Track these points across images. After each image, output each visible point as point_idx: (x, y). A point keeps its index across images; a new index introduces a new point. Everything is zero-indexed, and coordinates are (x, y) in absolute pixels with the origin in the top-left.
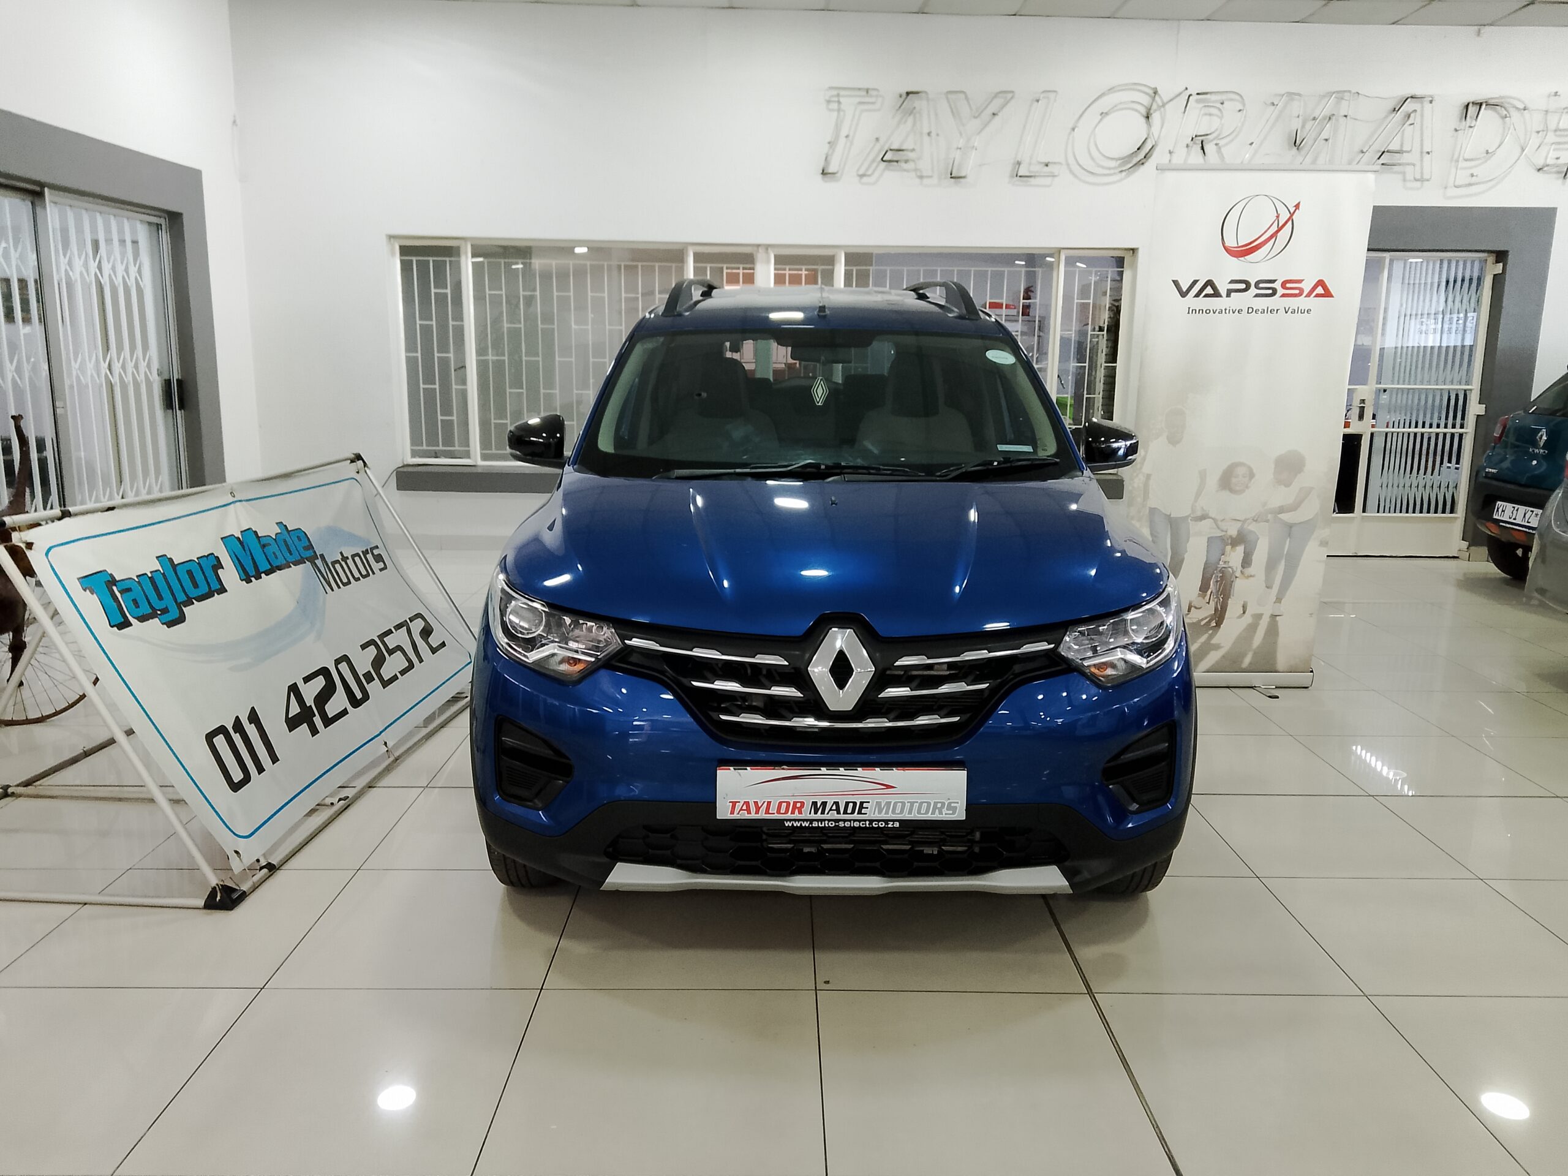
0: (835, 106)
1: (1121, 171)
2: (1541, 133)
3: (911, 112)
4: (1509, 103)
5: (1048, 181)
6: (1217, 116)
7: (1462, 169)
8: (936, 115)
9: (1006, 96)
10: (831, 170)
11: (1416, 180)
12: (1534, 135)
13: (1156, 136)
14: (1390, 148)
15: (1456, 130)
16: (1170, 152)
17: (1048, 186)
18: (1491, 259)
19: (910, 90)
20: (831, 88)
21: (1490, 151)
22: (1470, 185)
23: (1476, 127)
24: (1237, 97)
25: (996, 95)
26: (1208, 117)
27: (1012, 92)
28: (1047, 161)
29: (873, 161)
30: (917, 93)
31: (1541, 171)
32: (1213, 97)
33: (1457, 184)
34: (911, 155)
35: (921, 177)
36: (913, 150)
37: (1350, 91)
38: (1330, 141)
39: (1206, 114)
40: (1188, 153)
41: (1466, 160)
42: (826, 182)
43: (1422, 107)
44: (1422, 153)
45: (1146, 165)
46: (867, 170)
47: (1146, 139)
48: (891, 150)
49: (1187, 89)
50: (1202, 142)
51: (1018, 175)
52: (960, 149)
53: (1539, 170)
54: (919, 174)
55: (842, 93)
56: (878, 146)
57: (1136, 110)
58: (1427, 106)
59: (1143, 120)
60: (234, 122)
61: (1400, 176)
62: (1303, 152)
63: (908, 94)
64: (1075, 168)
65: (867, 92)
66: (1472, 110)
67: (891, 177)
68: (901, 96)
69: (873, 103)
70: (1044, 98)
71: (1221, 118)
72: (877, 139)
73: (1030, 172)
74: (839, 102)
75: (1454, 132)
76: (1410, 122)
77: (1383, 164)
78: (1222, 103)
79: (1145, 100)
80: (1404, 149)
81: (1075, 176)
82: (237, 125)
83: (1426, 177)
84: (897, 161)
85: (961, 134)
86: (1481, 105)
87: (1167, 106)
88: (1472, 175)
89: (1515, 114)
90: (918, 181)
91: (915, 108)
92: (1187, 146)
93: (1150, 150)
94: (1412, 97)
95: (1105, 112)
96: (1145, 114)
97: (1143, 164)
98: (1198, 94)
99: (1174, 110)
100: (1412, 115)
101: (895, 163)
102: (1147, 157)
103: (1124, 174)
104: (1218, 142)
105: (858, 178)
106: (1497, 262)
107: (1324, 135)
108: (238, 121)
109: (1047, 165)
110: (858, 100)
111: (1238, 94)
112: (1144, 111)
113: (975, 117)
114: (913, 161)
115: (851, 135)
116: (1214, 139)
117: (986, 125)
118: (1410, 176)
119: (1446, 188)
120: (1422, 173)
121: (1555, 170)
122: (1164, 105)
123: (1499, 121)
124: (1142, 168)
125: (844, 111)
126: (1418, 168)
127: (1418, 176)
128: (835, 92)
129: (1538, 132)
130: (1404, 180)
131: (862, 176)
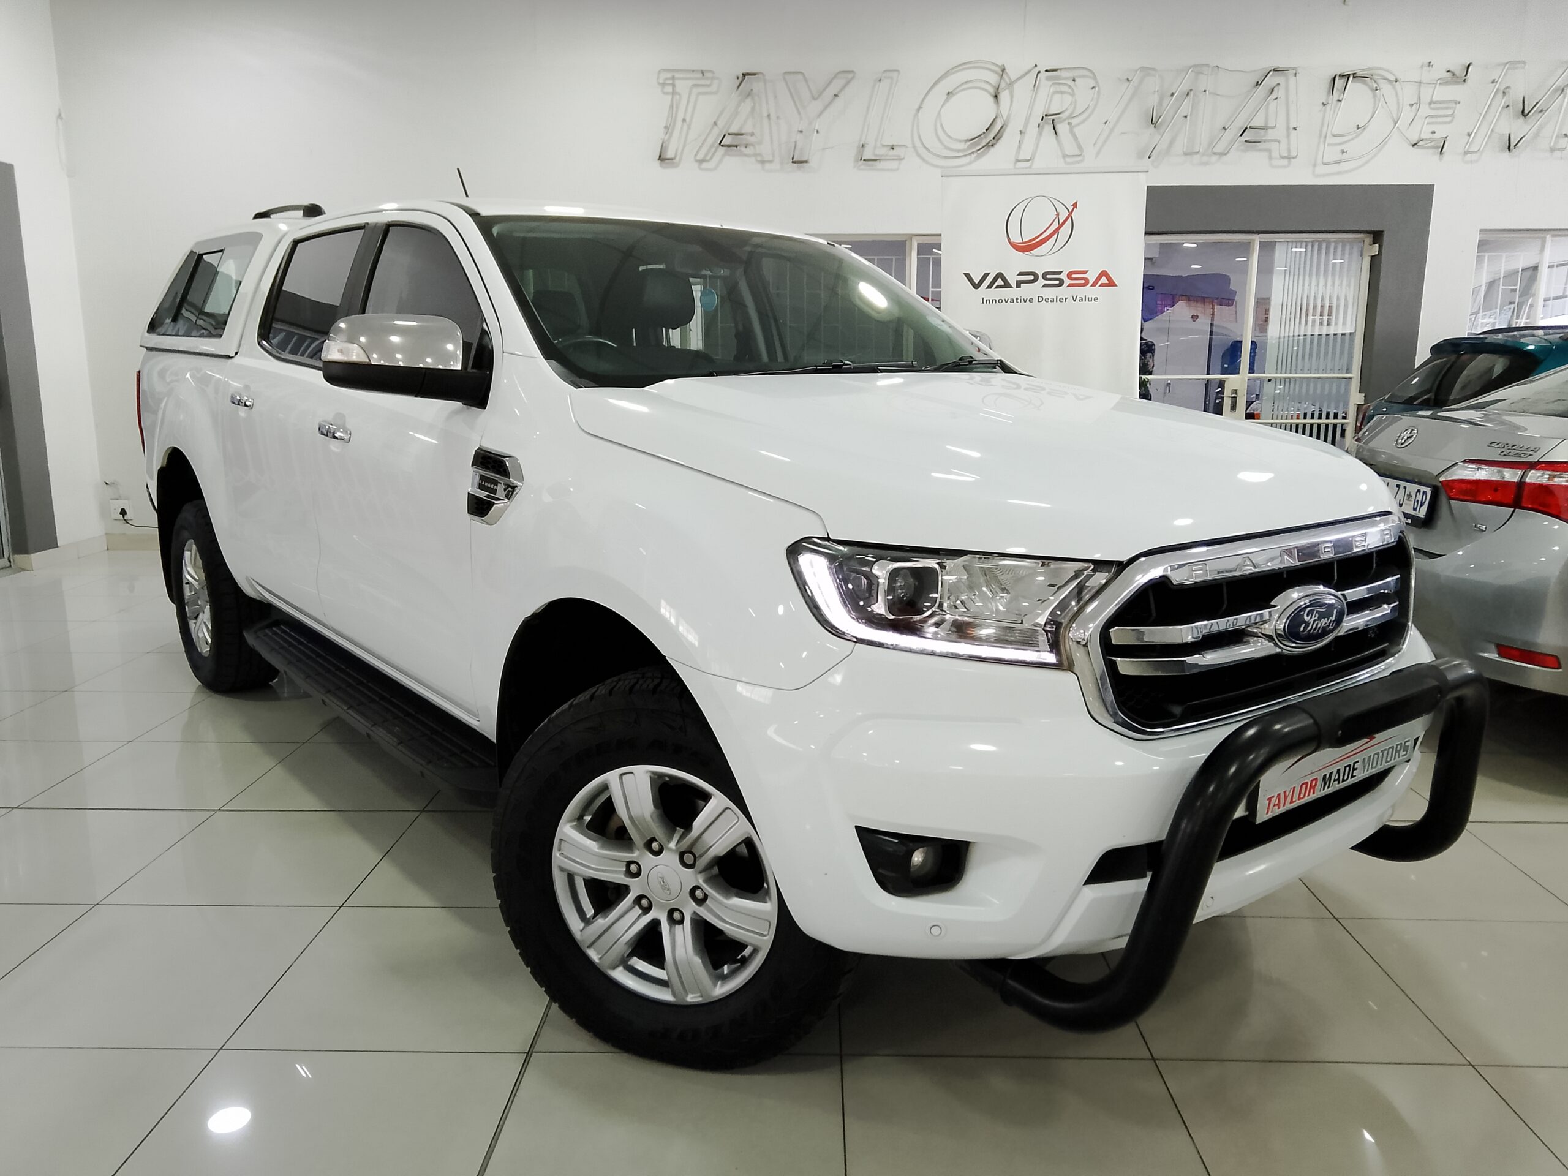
0: (669, 89)
1: (971, 154)
2: (1414, 105)
3: (750, 94)
4: (1379, 75)
5: (894, 165)
6: (1069, 94)
7: (1328, 145)
8: (776, 97)
9: (848, 75)
10: (670, 154)
11: (1282, 157)
12: (1407, 108)
13: (1005, 117)
14: (1252, 124)
15: (1324, 104)
16: (1021, 132)
17: (897, 170)
18: (1368, 239)
19: (745, 71)
20: (664, 70)
21: (1360, 126)
22: (1340, 161)
23: (1343, 102)
24: (1091, 75)
25: (835, 77)
26: (1059, 95)
27: (853, 72)
28: (892, 144)
29: (712, 146)
30: (754, 74)
31: (1416, 146)
32: (1064, 74)
33: (1325, 161)
34: (752, 139)
35: (763, 162)
36: (752, 134)
37: (1207, 65)
38: (1188, 117)
39: (1056, 92)
40: (1040, 134)
41: (1334, 136)
42: (664, 168)
43: (1287, 81)
44: (1288, 128)
45: (997, 146)
46: (706, 155)
47: (995, 119)
48: (729, 134)
49: (1036, 66)
50: (1053, 121)
51: (866, 160)
52: (801, 132)
53: (1414, 145)
54: (759, 158)
55: (677, 75)
56: (716, 131)
57: (986, 90)
58: (1292, 79)
59: (992, 99)
60: (59, 116)
61: (1266, 154)
62: (1162, 131)
63: (744, 75)
64: (922, 151)
65: (703, 75)
66: (1339, 83)
67: (732, 163)
68: (738, 78)
69: (709, 86)
70: (885, 77)
71: (1073, 95)
72: (715, 123)
73: (876, 155)
74: (673, 85)
75: (1322, 106)
76: (1274, 96)
77: (1246, 141)
78: (1074, 80)
79: (993, 79)
80: (1270, 125)
81: (924, 160)
82: (62, 119)
83: (1293, 154)
84: (737, 147)
85: (801, 119)
86: (1349, 76)
87: (1016, 86)
88: (1343, 152)
89: (1386, 88)
90: (759, 166)
91: (752, 90)
92: (1039, 125)
93: (998, 133)
94: (1274, 70)
95: (950, 91)
96: (994, 94)
97: (993, 146)
98: (1046, 71)
99: (1023, 89)
100: (1275, 89)
101: (735, 148)
102: (996, 138)
103: (973, 156)
104: (1070, 121)
105: (696, 165)
106: (1374, 243)
107: (1183, 111)
108: (63, 115)
109: (893, 149)
110: (691, 83)
111: (1089, 70)
112: (992, 91)
113: (815, 99)
114: (753, 145)
115: (688, 120)
116: (1065, 120)
117: (826, 107)
118: (1275, 154)
119: (1315, 165)
120: (1289, 150)
121: (1432, 144)
122: (1011, 84)
123: (1370, 93)
124: (992, 150)
125: (679, 94)
126: (1284, 142)
127: (1285, 154)
128: (669, 75)
129: (1411, 105)
130: (1270, 158)
131: (701, 161)
